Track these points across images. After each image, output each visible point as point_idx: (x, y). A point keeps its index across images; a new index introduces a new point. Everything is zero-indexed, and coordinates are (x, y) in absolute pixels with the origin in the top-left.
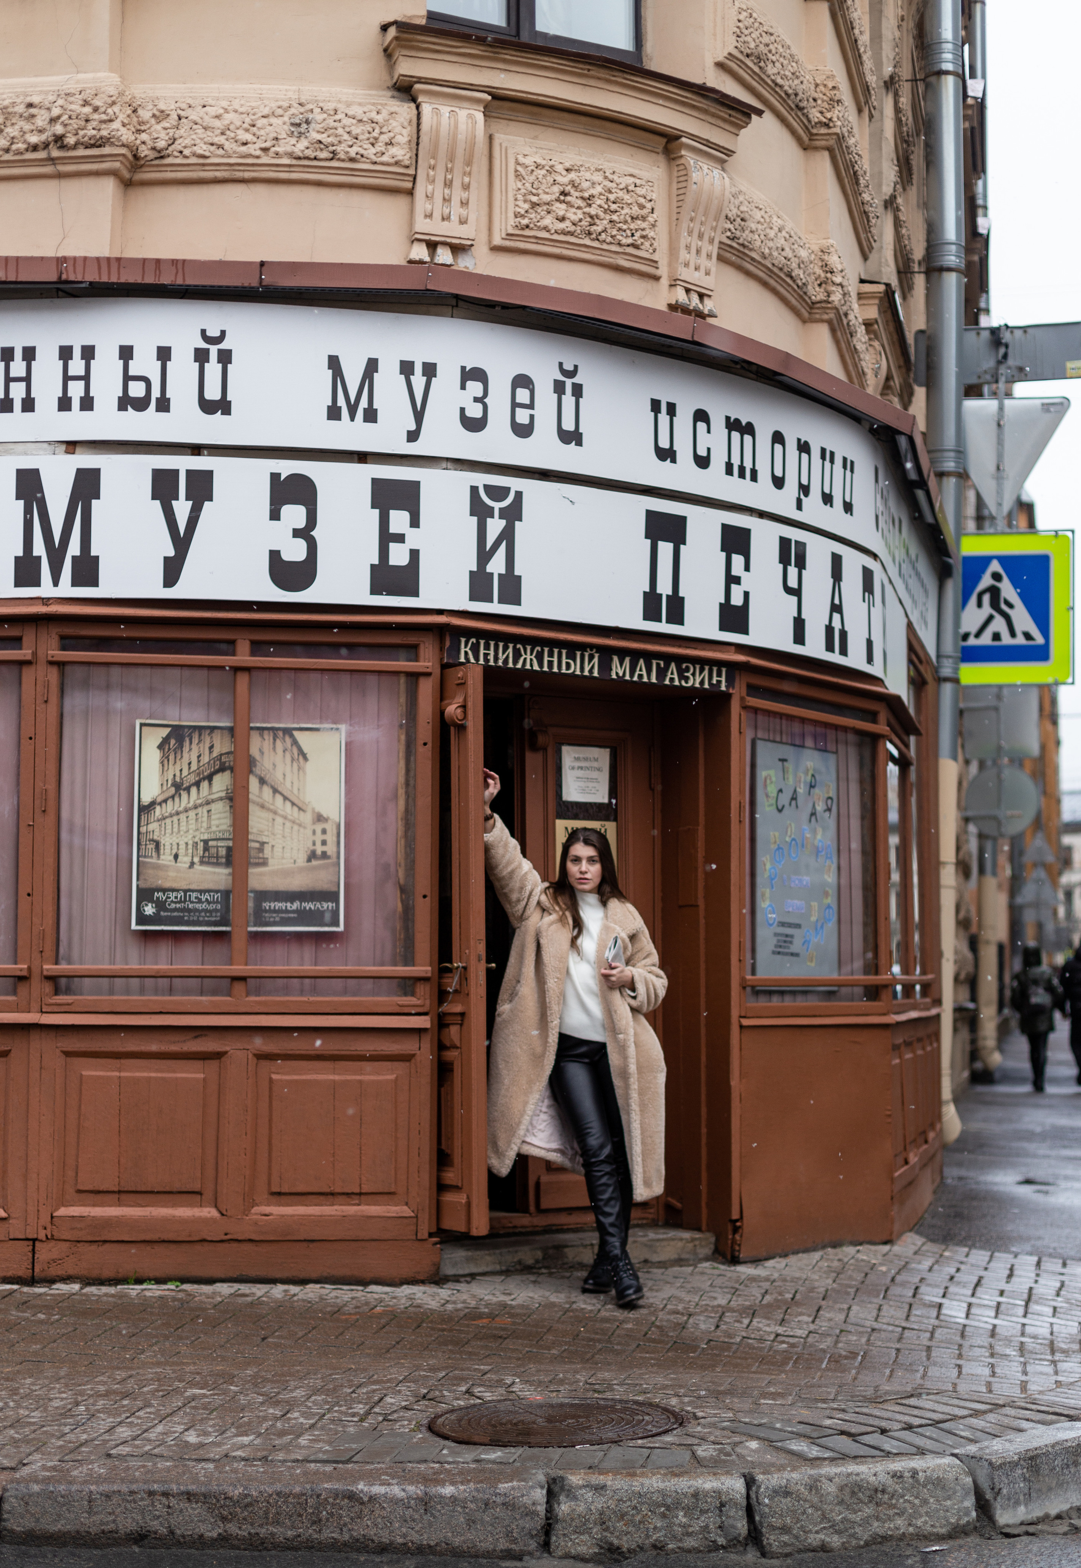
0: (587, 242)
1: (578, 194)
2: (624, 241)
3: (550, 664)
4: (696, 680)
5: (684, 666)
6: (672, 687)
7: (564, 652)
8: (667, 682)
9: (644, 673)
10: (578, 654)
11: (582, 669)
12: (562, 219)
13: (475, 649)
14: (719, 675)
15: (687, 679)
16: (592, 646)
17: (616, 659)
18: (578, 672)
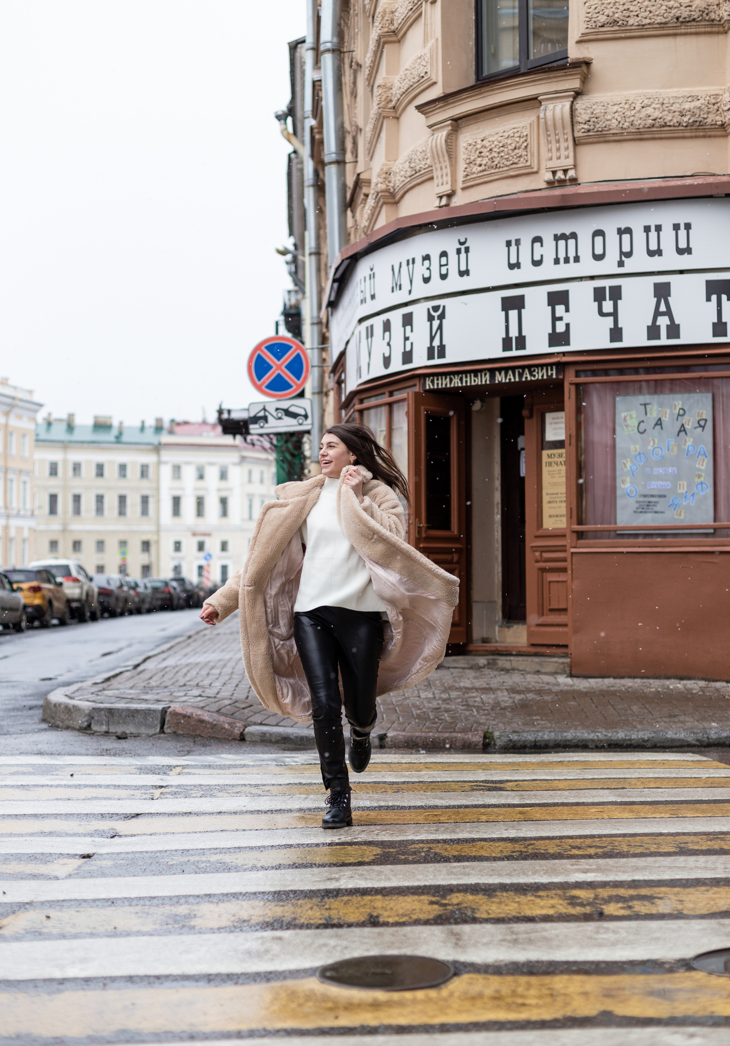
0: (493, 171)
1: (486, 150)
2: (508, 163)
3: (466, 382)
4: (540, 375)
5: (532, 369)
6: (526, 381)
7: (472, 375)
8: (524, 379)
9: (512, 377)
10: (479, 374)
11: (481, 381)
12: (480, 165)
13: (433, 382)
14: (552, 370)
15: (534, 376)
16: (485, 370)
17: (497, 373)
18: (480, 383)
